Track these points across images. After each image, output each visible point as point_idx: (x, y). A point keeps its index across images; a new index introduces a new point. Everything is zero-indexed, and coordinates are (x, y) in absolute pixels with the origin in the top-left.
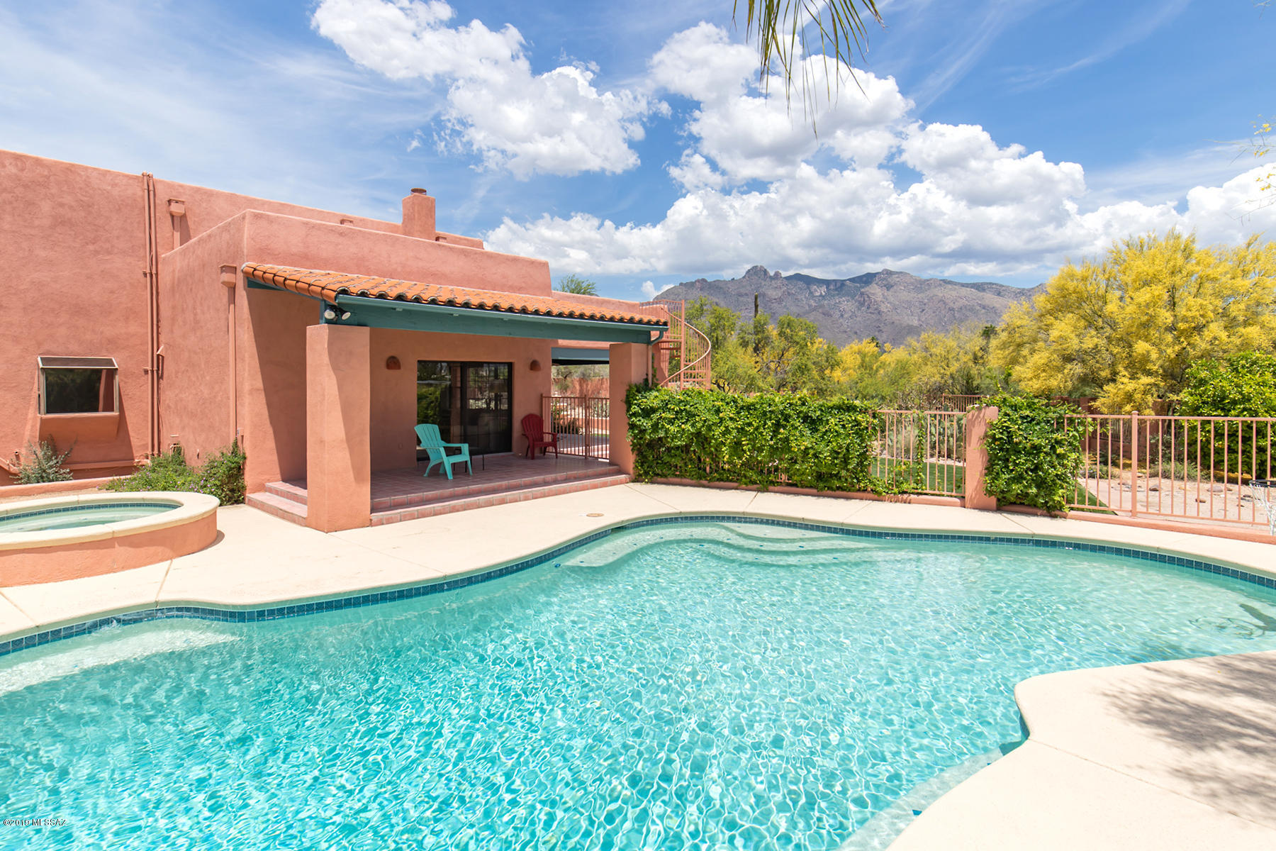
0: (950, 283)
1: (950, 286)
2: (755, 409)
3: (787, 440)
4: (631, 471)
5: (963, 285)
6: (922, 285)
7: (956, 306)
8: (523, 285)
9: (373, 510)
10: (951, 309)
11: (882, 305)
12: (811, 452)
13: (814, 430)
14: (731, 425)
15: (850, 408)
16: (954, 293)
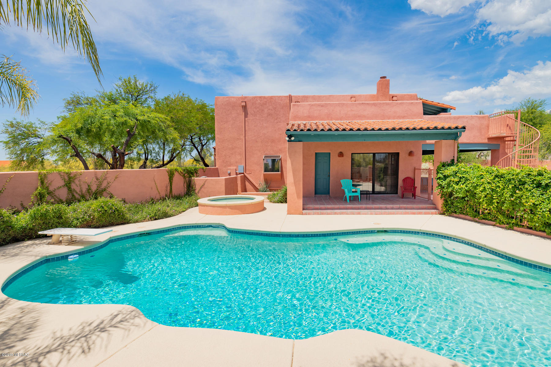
4: (440, 209)
8: (406, 115)
9: (303, 209)
14: (488, 186)
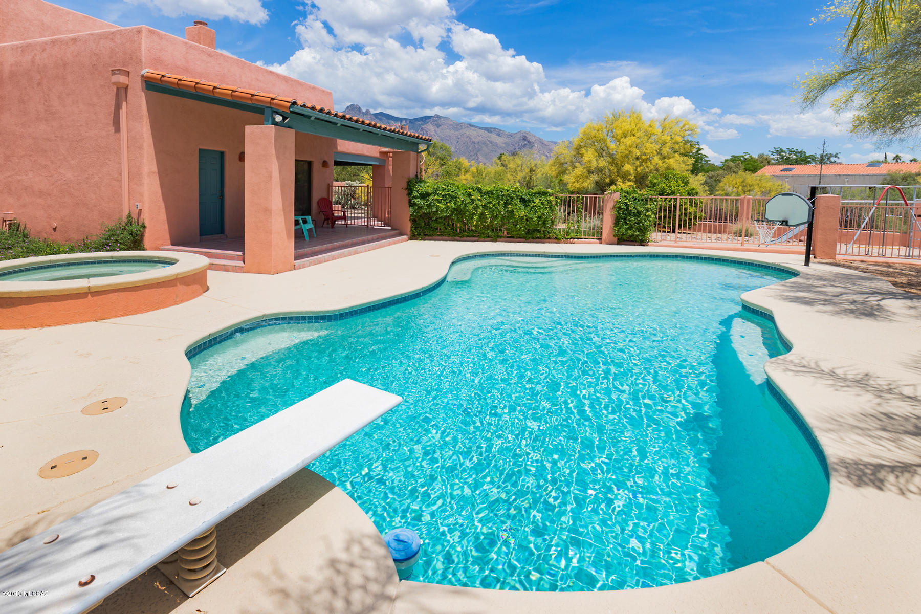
0: (473, 126)
1: (473, 128)
2: (492, 194)
3: (512, 211)
4: (409, 233)
5: (480, 128)
6: (458, 126)
7: (476, 141)
9: (296, 258)
10: (474, 143)
11: (435, 137)
12: (525, 218)
13: (526, 206)
14: (479, 203)
15: (545, 194)
16: (475, 133)
